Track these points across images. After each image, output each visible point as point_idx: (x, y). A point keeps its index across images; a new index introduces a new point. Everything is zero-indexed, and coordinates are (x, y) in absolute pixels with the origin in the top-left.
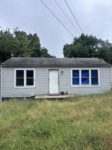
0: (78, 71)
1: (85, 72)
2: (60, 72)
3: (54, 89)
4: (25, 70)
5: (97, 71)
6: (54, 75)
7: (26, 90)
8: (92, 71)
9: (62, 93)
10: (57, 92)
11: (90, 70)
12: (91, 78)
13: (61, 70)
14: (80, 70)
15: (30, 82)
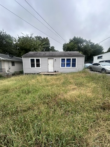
0: (64, 59)
1: (68, 60)
2: (54, 60)
3: (51, 69)
4: (35, 59)
5: (76, 59)
6: (51, 62)
7: (36, 69)
8: (72, 59)
9: (55, 72)
10: (53, 71)
11: (71, 58)
12: (72, 63)
13: (55, 58)
14: (66, 58)
15: (38, 65)
